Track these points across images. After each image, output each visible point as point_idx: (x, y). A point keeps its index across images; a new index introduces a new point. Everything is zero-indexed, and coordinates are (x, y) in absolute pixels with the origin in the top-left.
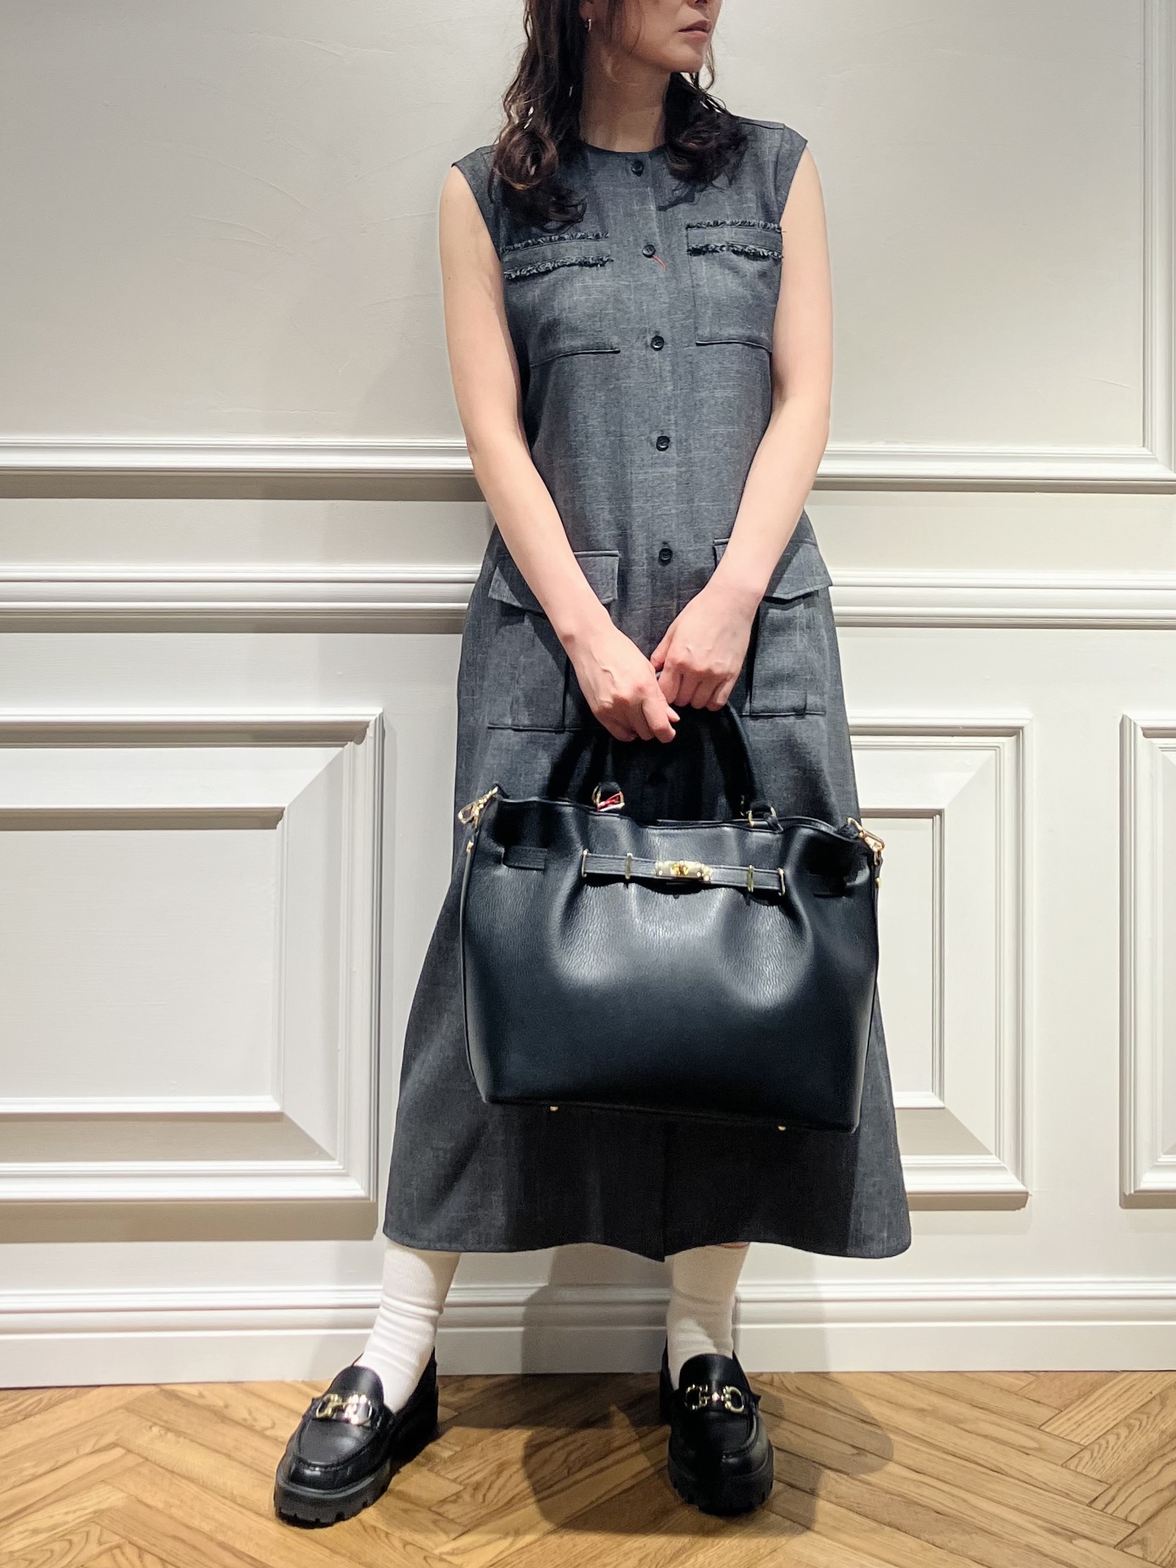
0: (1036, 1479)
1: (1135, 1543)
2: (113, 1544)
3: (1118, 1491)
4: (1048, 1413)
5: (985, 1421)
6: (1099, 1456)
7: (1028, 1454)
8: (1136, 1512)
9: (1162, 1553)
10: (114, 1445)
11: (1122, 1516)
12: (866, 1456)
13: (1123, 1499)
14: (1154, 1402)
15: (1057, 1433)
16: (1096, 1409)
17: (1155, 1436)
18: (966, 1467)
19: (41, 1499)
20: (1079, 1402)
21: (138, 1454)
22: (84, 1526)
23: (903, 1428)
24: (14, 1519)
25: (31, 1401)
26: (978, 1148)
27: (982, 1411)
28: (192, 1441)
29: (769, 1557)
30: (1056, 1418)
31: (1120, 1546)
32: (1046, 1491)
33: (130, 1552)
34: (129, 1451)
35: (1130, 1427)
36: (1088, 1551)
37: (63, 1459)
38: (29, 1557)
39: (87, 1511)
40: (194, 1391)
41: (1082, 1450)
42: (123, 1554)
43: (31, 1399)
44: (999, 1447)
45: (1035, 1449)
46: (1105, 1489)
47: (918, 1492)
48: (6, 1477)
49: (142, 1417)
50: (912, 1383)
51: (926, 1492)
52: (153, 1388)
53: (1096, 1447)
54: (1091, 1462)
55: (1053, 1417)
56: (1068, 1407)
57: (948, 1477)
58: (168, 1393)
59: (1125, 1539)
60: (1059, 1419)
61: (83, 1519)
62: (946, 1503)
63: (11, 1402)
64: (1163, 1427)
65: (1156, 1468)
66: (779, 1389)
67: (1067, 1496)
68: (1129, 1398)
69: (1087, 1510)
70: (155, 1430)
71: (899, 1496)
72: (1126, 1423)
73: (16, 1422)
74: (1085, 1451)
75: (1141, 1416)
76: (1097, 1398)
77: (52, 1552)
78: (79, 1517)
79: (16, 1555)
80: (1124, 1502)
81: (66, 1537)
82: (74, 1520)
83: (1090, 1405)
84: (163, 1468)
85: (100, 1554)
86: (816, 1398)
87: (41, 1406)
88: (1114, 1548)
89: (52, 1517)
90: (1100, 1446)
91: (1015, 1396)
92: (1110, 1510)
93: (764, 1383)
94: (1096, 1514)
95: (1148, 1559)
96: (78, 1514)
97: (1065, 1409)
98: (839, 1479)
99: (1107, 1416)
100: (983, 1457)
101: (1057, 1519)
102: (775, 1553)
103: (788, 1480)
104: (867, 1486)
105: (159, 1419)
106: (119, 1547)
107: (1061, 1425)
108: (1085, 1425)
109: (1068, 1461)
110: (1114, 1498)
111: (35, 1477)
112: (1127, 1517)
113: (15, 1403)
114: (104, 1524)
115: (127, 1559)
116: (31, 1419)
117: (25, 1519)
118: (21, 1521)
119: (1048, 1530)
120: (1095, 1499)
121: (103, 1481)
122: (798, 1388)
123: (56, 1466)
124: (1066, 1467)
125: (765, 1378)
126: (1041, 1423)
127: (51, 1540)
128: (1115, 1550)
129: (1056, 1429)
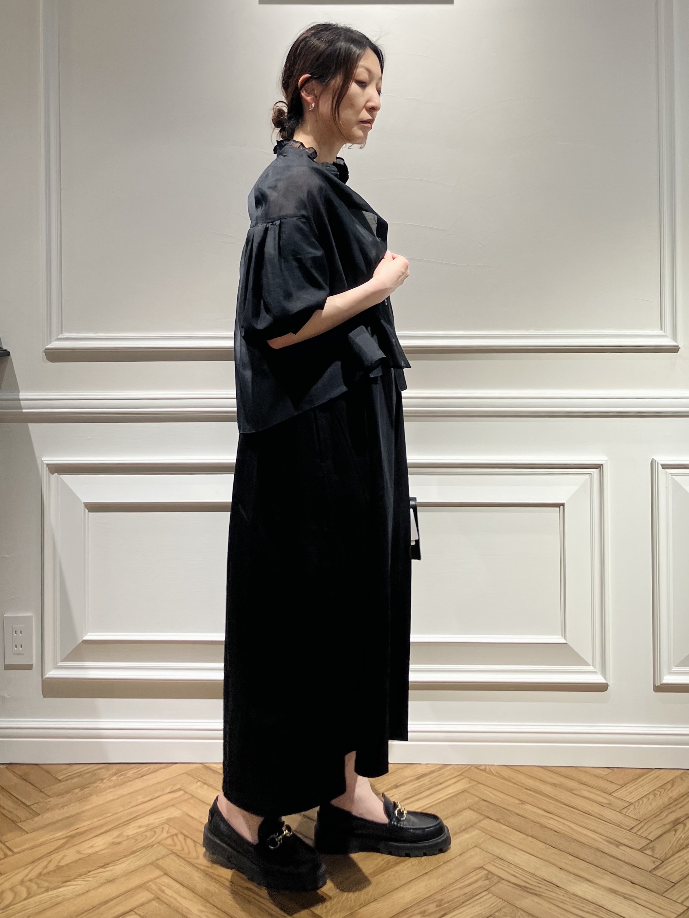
1: (649, 849)
2: (174, 833)
3: (646, 823)
4: (616, 787)
5: (585, 790)
6: (637, 808)
7: (603, 806)
8: (652, 834)
9: (661, 854)
10: (180, 789)
11: (644, 836)
12: (525, 805)
13: (646, 828)
14: (668, 784)
15: (618, 797)
16: (640, 786)
17: (667, 799)
18: (572, 811)
19: (143, 813)
20: (632, 783)
21: (190, 794)
22: (163, 825)
23: (545, 792)
24: (131, 821)
25: (146, 769)
27: (584, 785)
28: (214, 788)
29: (472, 849)
31: (641, 850)
33: (181, 837)
34: (186, 792)
35: (655, 795)
36: (625, 851)
37: (156, 795)
38: (136, 838)
39: (163, 818)
41: (630, 805)
42: (177, 838)
43: (145, 768)
44: (590, 802)
45: (606, 804)
46: (638, 823)
47: (547, 821)
48: (130, 803)
49: (194, 778)
50: (552, 771)
51: (551, 822)
53: (637, 804)
54: (633, 811)
55: (619, 789)
57: (563, 816)
59: (644, 846)
60: (621, 790)
61: (162, 822)
62: (561, 827)
63: (137, 769)
64: (671, 795)
65: (664, 814)
66: (488, 773)
67: (619, 826)
68: (656, 782)
69: (627, 832)
70: (199, 783)
71: (538, 823)
72: (653, 793)
73: (138, 778)
74: (631, 805)
75: (659, 790)
76: (642, 781)
77: (146, 836)
78: (159, 821)
79: (131, 836)
80: (646, 830)
81: (153, 829)
82: (158, 822)
83: (637, 784)
84: (200, 800)
85: (167, 838)
86: (504, 777)
88: (639, 850)
89: (148, 820)
90: (639, 804)
91: (601, 779)
92: (639, 833)
93: (481, 770)
94: (633, 835)
95: (654, 856)
96: (160, 820)
97: (625, 786)
98: (510, 814)
99: (644, 789)
100: (582, 807)
101: (613, 836)
102: (475, 848)
103: (486, 814)
104: (523, 818)
105: (201, 779)
106: (176, 835)
107: (621, 793)
108: (633, 793)
109: (622, 809)
110: (642, 827)
111: (143, 803)
112: (647, 836)
113: (138, 770)
114: (171, 825)
115: (179, 840)
116: (144, 777)
117: (136, 821)
118: (134, 822)
119: (608, 841)
120: (633, 828)
121: (173, 805)
122: (497, 772)
123: (153, 798)
124: (621, 813)
125: (483, 767)
126: (611, 792)
127: (146, 831)
128: (638, 852)
129: (619, 795)
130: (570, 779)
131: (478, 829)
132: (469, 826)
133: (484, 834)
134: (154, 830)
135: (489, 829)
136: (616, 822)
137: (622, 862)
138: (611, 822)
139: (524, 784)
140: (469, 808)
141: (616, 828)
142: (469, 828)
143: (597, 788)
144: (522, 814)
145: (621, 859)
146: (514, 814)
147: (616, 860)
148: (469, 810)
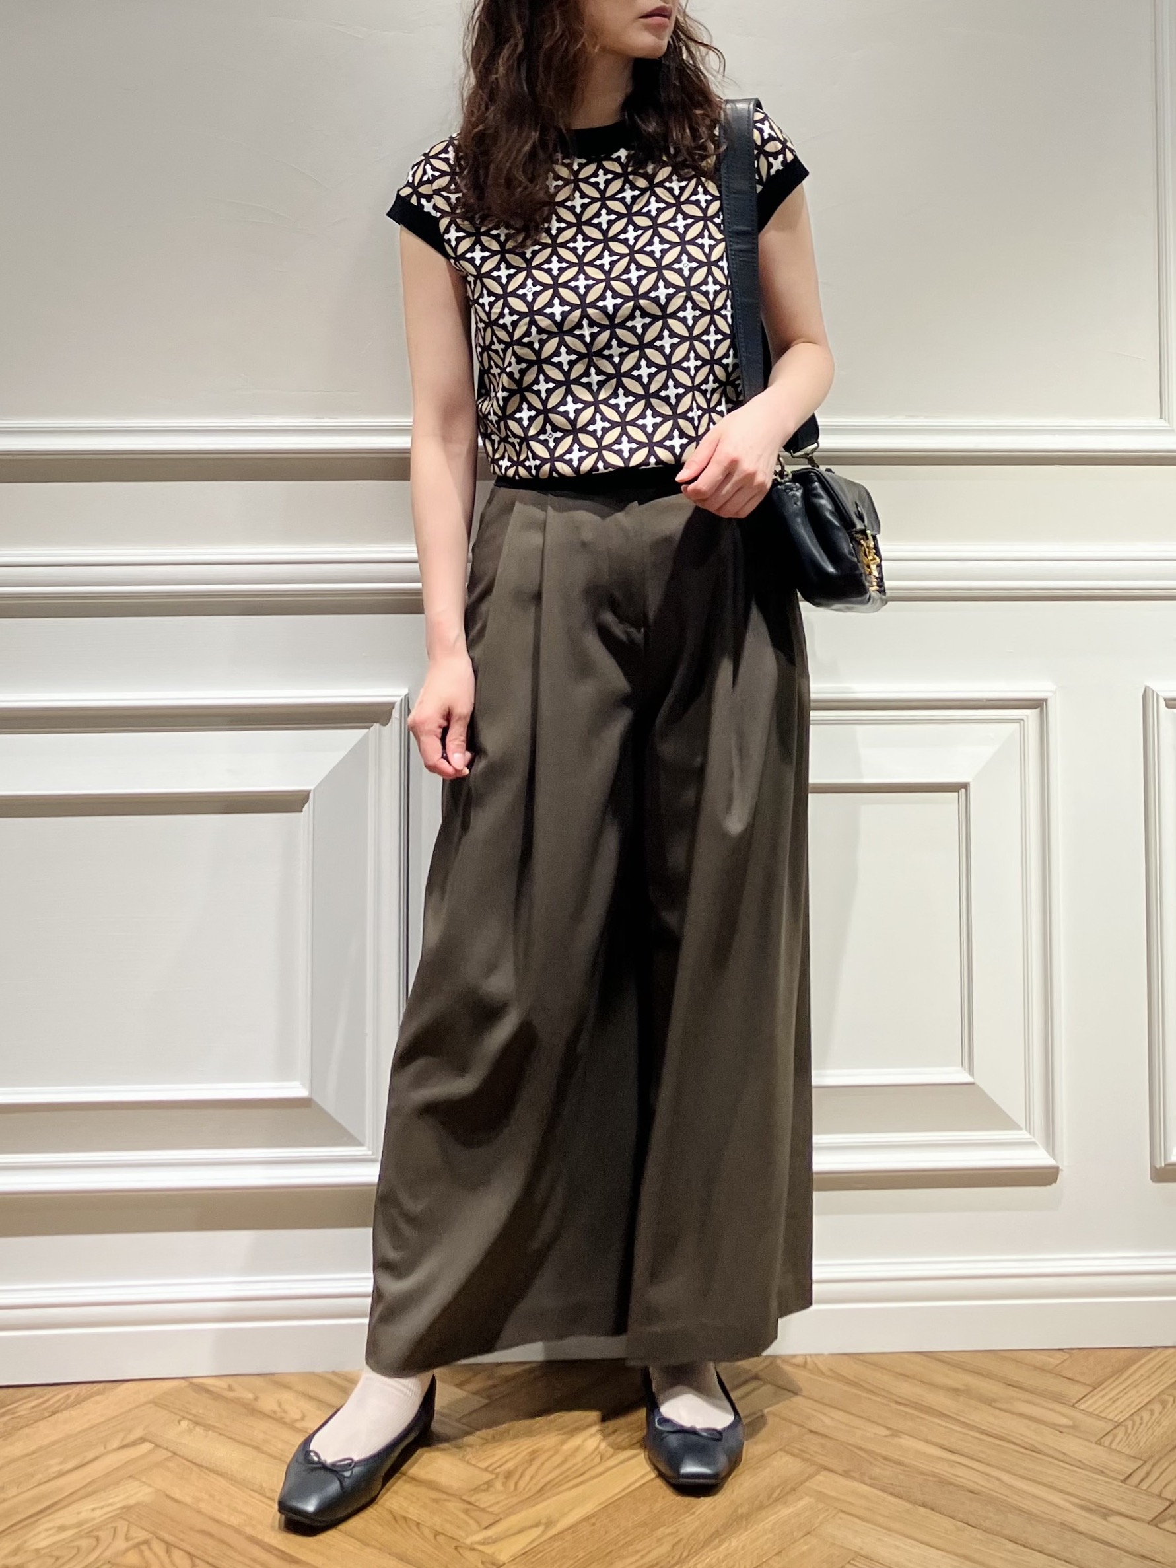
0: (1071, 1457)
1: (1169, 1519)
2: (140, 1539)
3: (1153, 1466)
4: (1083, 1391)
5: (1019, 1399)
6: (1134, 1431)
7: (1062, 1432)
8: (1171, 1487)
10: (143, 1440)
11: (1155, 1490)
12: (900, 1437)
13: (1157, 1475)
15: (1090, 1410)
16: (1129, 1385)
18: (999, 1445)
19: (68, 1496)
20: (1115, 1377)
21: (166, 1449)
22: (112, 1522)
23: (937, 1408)
24: (38, 1517)
26: (1007, 1123)
27: (1014, 1389)
28: (220, 1434)
29: (802, 1540)
30: (1091, 1395)
31: (1155, 1522)
32: (1079, 1468)
33: (158, 1547)
34: (157, 1446)
35: (1164, 1404)
36: (1122, 1527)
37: (91, 1455)
38: (56, 1553)
39: (115, 1507)
40: (223, 1384)
41: (1116, 1427)
42: (150, 1549)
43: (58, 1395)
44: (1033, 1425)
45: (1068, 1427)
46: (1139, 1465)
47: (952, 1472)
48: (32, 1475)
49: (170, 1412)
50: (945, 1362)
51: (961, 1471)
52: (183, 1381)
53: (1130, 1424)
54: (1124, 1439)
55: (1086, 1395)
56: (1102, 1384)
57: (982, 1455)
58: (195, 1385)
59: (1158, 1515)
60: (1092, 1397)
61: (111, 1515)
62: (980, 1482)
63: (37, 1399)
66: (811, 1372)
67: (1101, 1472)
68: (1163, 1374)
70: (184, 1424)
71: (934, 1475)
72: (1160, 1399)
73: (43, 1419)
74: (1119, 1427)
75: (1171, 1391)
76: (1132, 1375)
77: (79, 1549)
78: (106, 1514)
79: (43, 1552)
80: (1157, 1478)
81: (93, 1533)
82: (102, 1516)
83: (1125, 1381)
84: (191, 1462)
85: (127, 1550)
86: (849, 1380)
87: (68, 1402)
88: (1149, 1523)
89: (79, 1513)
90: (1135, 1422)
91: (1048, 1374)
92: (1144, 1486)
93: (797, 1366)
94: (1131, 1490)
96: (105, 1510)
97: (1099, 1386)
98: (871, 1460)
99: (1140, 1393)
100: (1018, 1436)
101: (1092, 1497)
102: (808, 1536)
103: (821, 1462)
104: (900, 1467)
105: (187, 1413)
106: (146, 1542)
107: (1094, 1403)
108: (1122, 1400)
109: (1102, 1438)
110: (1148, 1474)
111: (61, 1474)
112: (1161, 1492)
113: (41, 1400)
114: (131, 1520)
115: (155, 1554)
116: (56, 1415)
117: (52, 1516)
118: (48, 1518)
119: (1083, 1508)
120: (1130, 1475)
121: (131, 1476)
122: (831, 1370)
123: (84, 1462)
124: (1100, 1444)
125: (799, 1360)
126: (1074, 1401)
127: (79, 1536)
128: (1147, 1526)
129: (1090, 1405)
130: (983, 1375)
131: (807, 1495)
132: (787, 1489)
133: (821, 1506)
134: (95, 1533)
135: (833, 1494)
136: (1094, 1466)
137: (1119, 1551)
138: (1082, 1466)
139: (892, 1394)
140: (780, 1450)
141: (1098, 1480)
142: (788, 1493)
143: (1042, 1394)
144: (897, 1457)
145: (1116, 1544)
146: (879, 1458)
147: (1105, 1546)
148: (782, 1453)
